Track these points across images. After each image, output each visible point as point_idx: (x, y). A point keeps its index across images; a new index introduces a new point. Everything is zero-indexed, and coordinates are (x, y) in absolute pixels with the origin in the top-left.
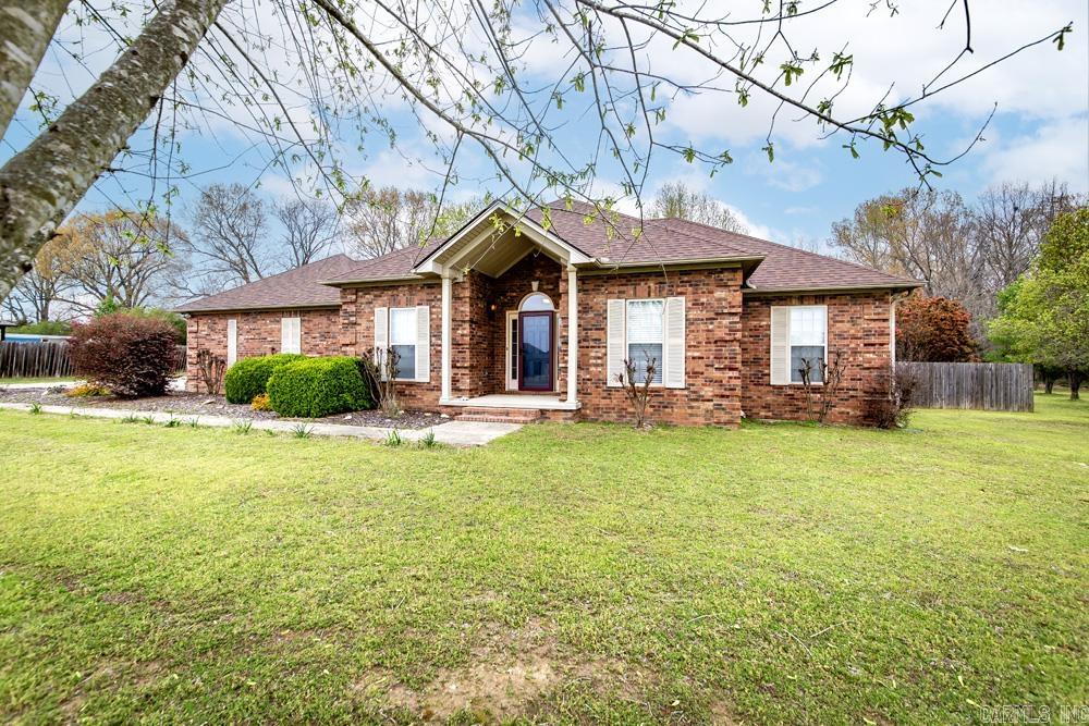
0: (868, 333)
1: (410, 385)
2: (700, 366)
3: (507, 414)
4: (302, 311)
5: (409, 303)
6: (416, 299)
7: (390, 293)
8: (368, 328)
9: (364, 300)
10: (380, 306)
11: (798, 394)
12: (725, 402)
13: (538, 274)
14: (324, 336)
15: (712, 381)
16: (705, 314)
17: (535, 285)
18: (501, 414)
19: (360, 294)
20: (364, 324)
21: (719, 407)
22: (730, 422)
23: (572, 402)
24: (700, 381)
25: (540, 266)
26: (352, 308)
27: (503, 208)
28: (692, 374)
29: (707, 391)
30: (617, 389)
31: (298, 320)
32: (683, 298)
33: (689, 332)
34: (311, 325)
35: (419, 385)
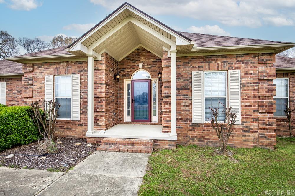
1: (68, 122)
2: (250, 111)
4: (7, 78)
5: (67, 73)
6: (72, 70)
7: (55, 66)
8: (41, 88)
9: (38, 71)
10: (48, 74)
12: (266, 133)
13: (142, 59)
16: (252, 80)
17: (141, 65)
19: (36, 67)
20: (38, 85)
21: (262, 136)
22: (269, 145)
23: (174, 134)
24: (250, 120)
25: (143, 55)
26: (30, 76)
28: (245, 116)
29: (255, 126)
30: (198, 125)
31: (4, 83)
32: (238, 71)
33: (243, 91)
34: (12, 86)
35: (73, 122)
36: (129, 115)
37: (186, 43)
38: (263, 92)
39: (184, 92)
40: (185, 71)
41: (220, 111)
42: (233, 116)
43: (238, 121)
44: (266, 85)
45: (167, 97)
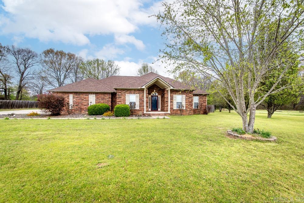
0: (204, 100)
1: (135, 110)
2: (187, 106)
3: (159, 114)
4: (96, 93)
5: (134, 93)
6: (136, 92)
7: (129, 91)
8: (124, 98)
9: (123, 92)
10: (127, 94)
11: (195, 110)
12: (191, 111)
13: (155, 89)
14: (102, 99)
15: (189, 108)
16: (188, 98)
17: (155, 90)
18: (158, 114)
19: (122, 91)
20: (123, 97)
21: (190, 112)
22: (191, 114)
23: (169, 112)
24: (187, 108)
25: (155, 87)
26: (120, 94)
27: (159, 78)
28: (186, 107)
29: (188, 110)
30: (175, 110)
31: (95, 95)
32: (185, 95)
33: (186, 100)
34: (99, 97)
35: (136, 110)
36: (150, 108)
37: (173, 88)
38: (190, 101)
39: (172, 100)
40: (172, 95)
41: (181, 105)
42: (183, 106)
43: (184, 108)
44: (191, 99)
45: (166, 102)
